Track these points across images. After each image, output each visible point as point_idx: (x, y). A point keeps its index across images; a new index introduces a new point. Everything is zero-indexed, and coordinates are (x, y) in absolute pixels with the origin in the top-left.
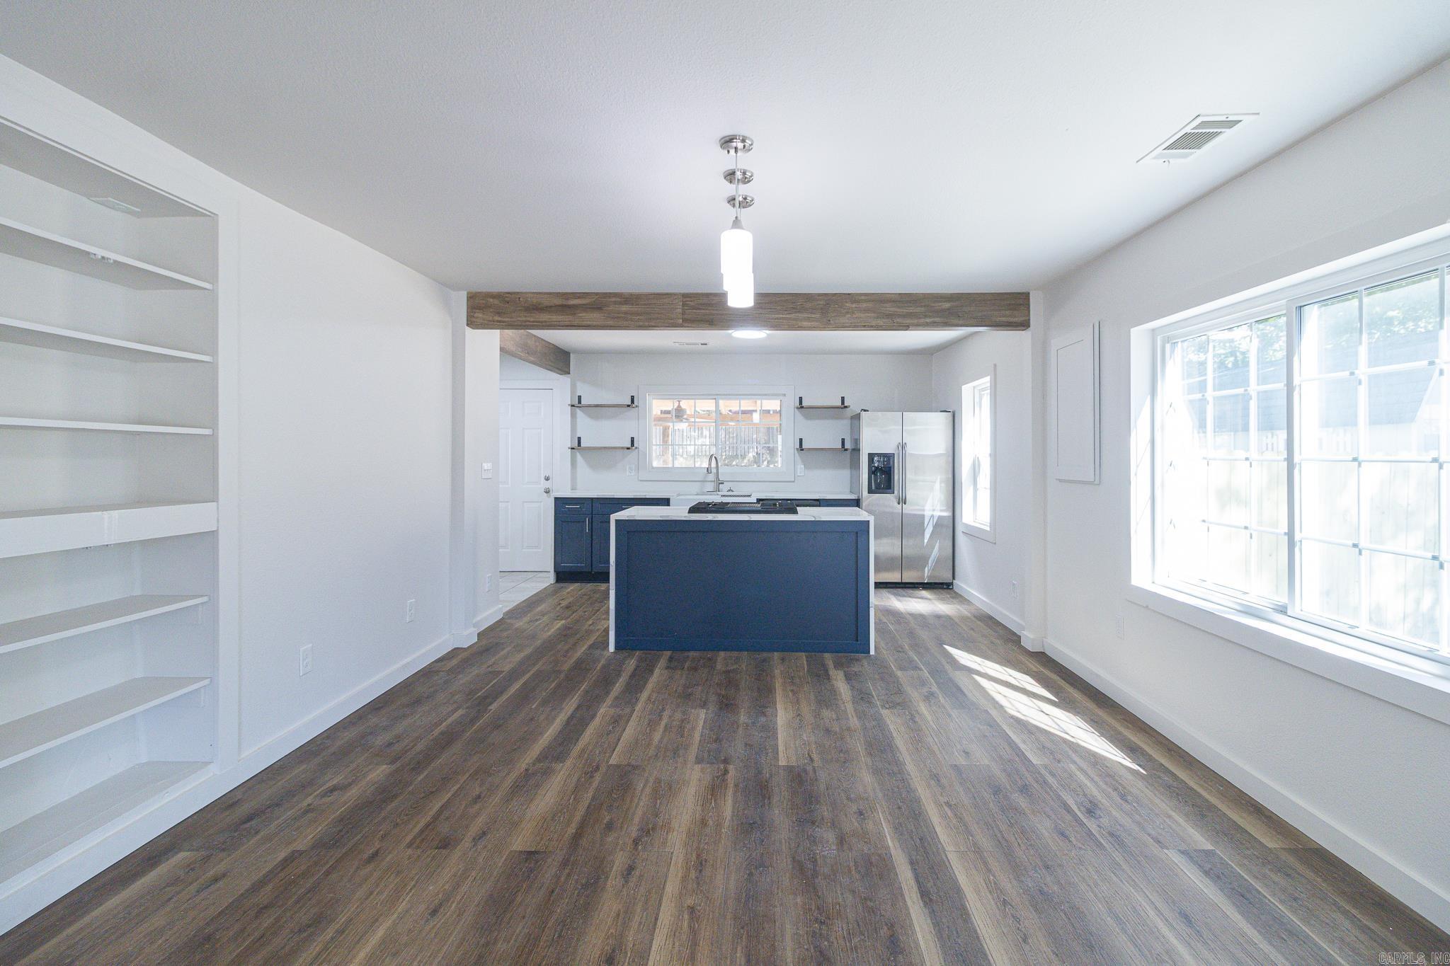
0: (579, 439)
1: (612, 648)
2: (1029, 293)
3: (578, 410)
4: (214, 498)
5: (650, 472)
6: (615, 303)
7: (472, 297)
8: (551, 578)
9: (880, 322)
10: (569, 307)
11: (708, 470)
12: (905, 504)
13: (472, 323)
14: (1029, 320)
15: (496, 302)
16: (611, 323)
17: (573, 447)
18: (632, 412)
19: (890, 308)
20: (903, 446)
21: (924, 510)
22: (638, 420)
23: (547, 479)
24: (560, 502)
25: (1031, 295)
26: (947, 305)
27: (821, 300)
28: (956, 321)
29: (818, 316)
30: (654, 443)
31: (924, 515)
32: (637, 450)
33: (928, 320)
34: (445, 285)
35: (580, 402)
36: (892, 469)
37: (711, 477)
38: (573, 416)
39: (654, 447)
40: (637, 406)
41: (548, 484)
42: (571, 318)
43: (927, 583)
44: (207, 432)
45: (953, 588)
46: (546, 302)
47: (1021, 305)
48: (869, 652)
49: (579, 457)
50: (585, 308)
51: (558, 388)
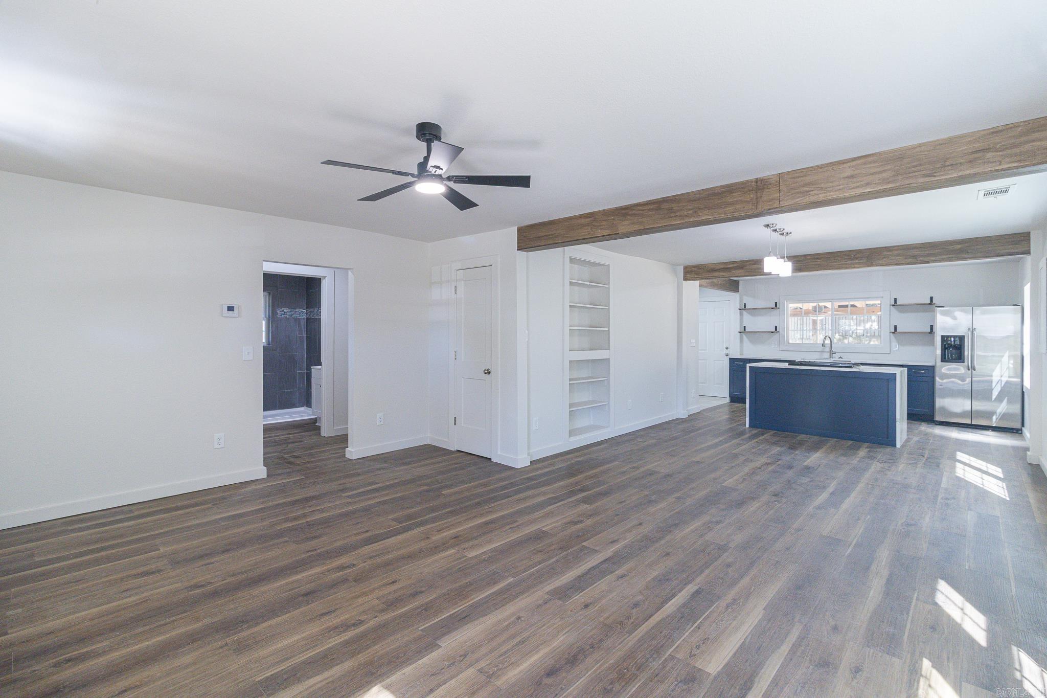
0: (745, 327)
1: (747, 426)
2: (1030, 233)
3: (744, 312)
4: (609, 349)
5: (786, 345)
6: (750, 264)
7: (685, 268)
8: (728, 400)
9: (907, 261)
10: (728, 268)
11: (823, 345)
12: (975, 370)
13: (685, 279)
14: (1030, 249)
15: (695, 269)
16: (747, 274)
17: (741, 331)
18: (776, 312)
19: (915, 252)
20: (973, 330)
21: (992, 376)
22: (780, 315)
23: (727, 349)
24: (732, 361)
25: (1031, 234)
26: (959, 246)
27: (866, 252)
28: (966, 256)
29: (865, 261)
30: (790, 329)
31: (992, 380)
32: (778, 334)
33: (944, 257)
34: (674, 265)
35: (745, 307)
36: (962, 347)
37: (827, 349)
38: (741, 314)
39: (790, 331)
40: (778, 308)
41: (727, 351)
42: (729, 273)
43: (995, 427)
44: (607, 329)
45: (1022, 433)
46: (718, 267)
47: (1022, 240)
48: (895, 445)
49: (745, 337)
50: (735, 268)
51: (732, 300)
